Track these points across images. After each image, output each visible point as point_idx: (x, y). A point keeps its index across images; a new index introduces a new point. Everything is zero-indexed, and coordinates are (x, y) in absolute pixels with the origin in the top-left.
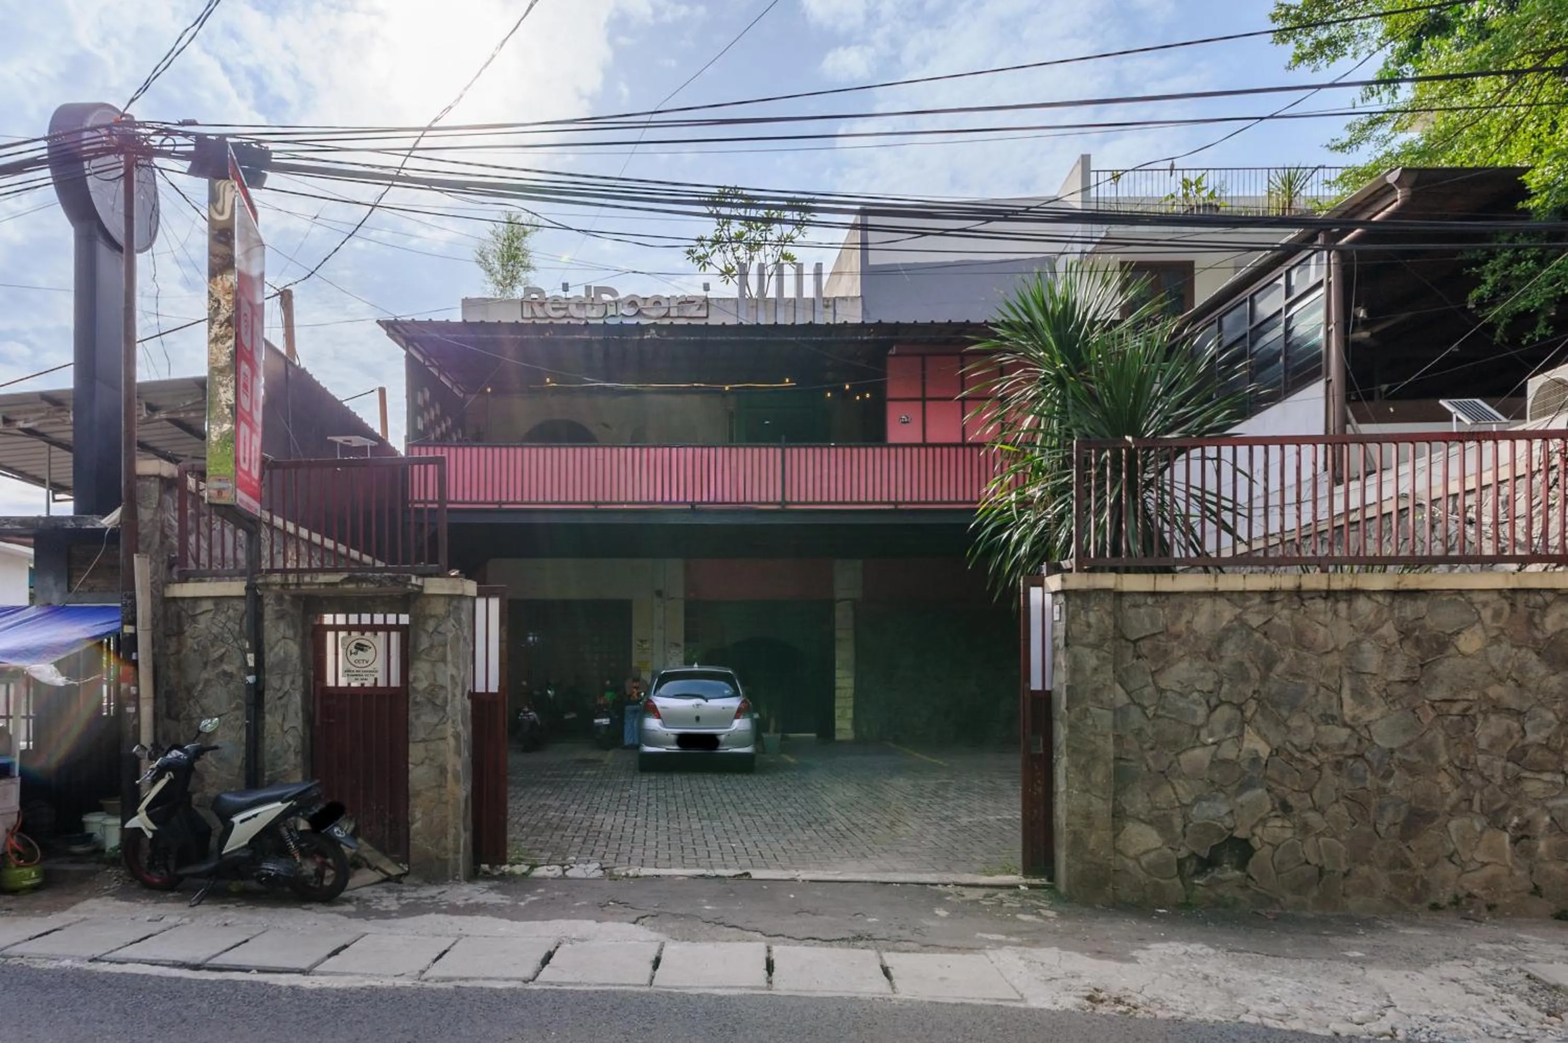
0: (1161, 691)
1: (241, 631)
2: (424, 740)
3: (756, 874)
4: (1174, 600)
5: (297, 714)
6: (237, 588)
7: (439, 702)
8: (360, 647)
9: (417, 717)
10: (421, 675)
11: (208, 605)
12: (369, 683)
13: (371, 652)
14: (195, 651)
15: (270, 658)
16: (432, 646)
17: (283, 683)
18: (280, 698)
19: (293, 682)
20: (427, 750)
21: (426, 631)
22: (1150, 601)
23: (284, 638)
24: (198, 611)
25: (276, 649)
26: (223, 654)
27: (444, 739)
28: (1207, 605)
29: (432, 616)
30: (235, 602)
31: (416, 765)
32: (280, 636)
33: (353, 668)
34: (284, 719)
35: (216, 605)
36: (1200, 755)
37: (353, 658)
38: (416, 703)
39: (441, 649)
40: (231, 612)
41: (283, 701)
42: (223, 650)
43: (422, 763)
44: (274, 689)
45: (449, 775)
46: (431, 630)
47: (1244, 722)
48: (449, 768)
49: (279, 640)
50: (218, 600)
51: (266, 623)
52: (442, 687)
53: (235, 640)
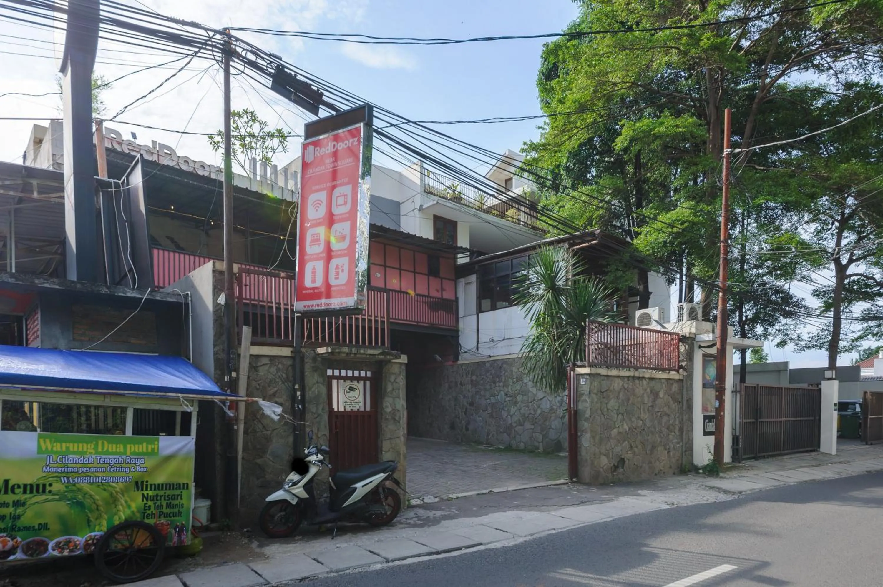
0: (608, 410)
1: (287, 378)
2: (390, 439)
3: (496, 490)
4: (610, 378)
5: (326, 427)
6: (286, 351)
7: (397, 418)
8: (352, 389)
9: (386, 427)
10: (388, 404)
11: (266, 361)
12: (355, 409)
13: (357, 391)
14: (257, 389)
15: (309, 395)
16: (393, 389)
17: (317, 409)
18: (316, 418)
19: (323, 409)
20: (391, 444)
21: (390, 381)
22: (606, 378)
23: (317, 383)
24: (259, 364)
25: (313, 389)
26: (276, 391)
27: (398, 437)
28: (617, 380)
29: (393, 374)
30: (283, 360)
31: (386, 452)
32: (315, 381)
33: (348, 401)
34: (318, 430)
35: (271, 360)
36: (615, 431)
37: (348, 395)
38: (387, 419)
39: (397, 391)
40: (280, 366)
41: (318, 419)
42: (276, 389)
43: (389, 451)
44: (312, 413)
45: (402, 457)
46: (392, 381)
47: (624, 419)
48: (402, 452)
49: (314, 384)
50: (272, 358)
51: (306, 374)
52: (398, 411)
53: (283, 383)
